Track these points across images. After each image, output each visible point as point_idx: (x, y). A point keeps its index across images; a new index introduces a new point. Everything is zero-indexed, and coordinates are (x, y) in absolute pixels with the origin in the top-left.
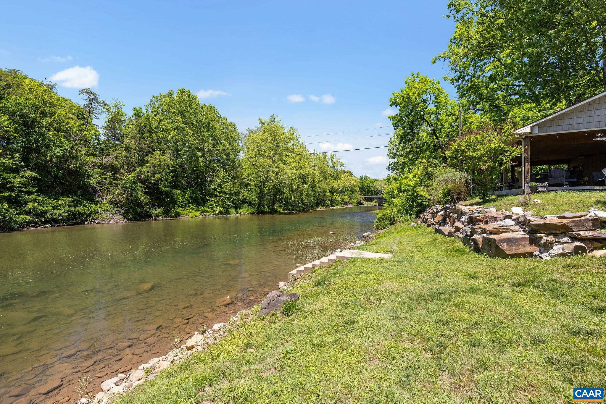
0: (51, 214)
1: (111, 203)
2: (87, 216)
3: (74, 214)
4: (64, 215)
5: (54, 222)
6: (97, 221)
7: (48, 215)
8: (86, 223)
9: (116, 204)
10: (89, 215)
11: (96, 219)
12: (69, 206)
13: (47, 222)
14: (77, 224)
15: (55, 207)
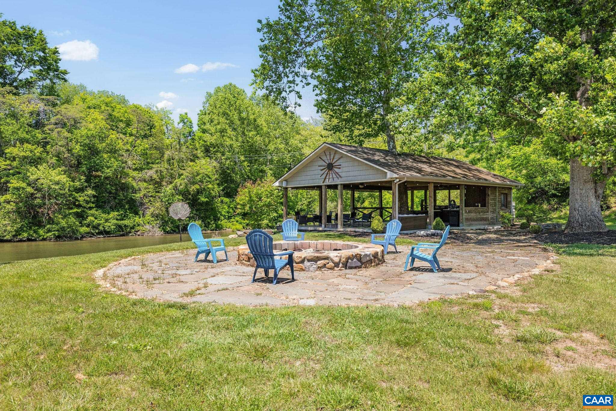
0: (103, 227)
1: (153, 215)
2: (131, 228)
3: (120, 227)
4: (113, 227)
5: (106, 233)
6: (138, 233)
7: (101, 228)
8: (130, 234)
9: (156, 216)
10: (133, 228)
11: (138, 231)
12: (117, 219)
13: (100, 233)
14: (123, 235)
15: (107, 220)
